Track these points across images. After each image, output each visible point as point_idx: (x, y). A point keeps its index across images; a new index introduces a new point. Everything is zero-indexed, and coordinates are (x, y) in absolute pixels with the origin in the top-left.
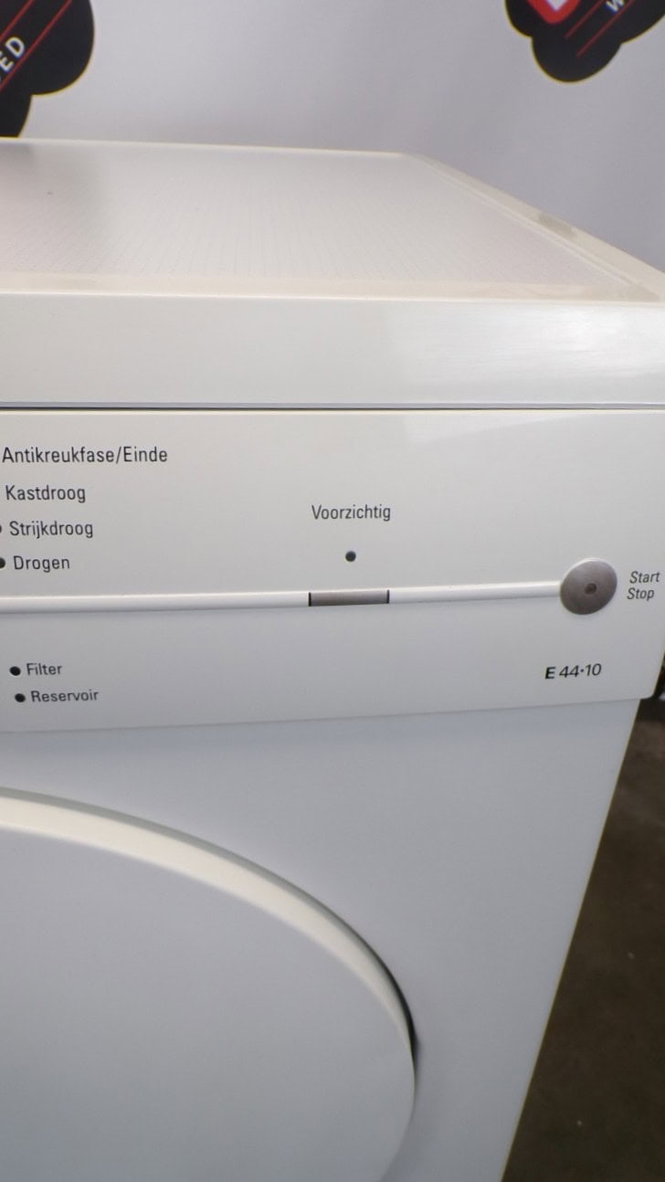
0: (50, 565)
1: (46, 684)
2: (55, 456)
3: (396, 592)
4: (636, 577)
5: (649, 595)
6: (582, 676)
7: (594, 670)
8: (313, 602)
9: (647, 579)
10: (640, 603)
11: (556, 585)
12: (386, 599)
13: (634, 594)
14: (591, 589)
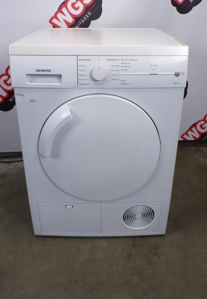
0: (126, 70)
1: (125, 83)
2: (128, 60)
3: (158, 73)
4: (182, 73)
5: (184, 75)
6: (178, 84)
7: (179, 83)
8: (150, 74)
9: (183, 73)
10: (182, 76)
11: (174, 73)
12: (157, 74)
13: (182, 75)
14: (177, 74)
